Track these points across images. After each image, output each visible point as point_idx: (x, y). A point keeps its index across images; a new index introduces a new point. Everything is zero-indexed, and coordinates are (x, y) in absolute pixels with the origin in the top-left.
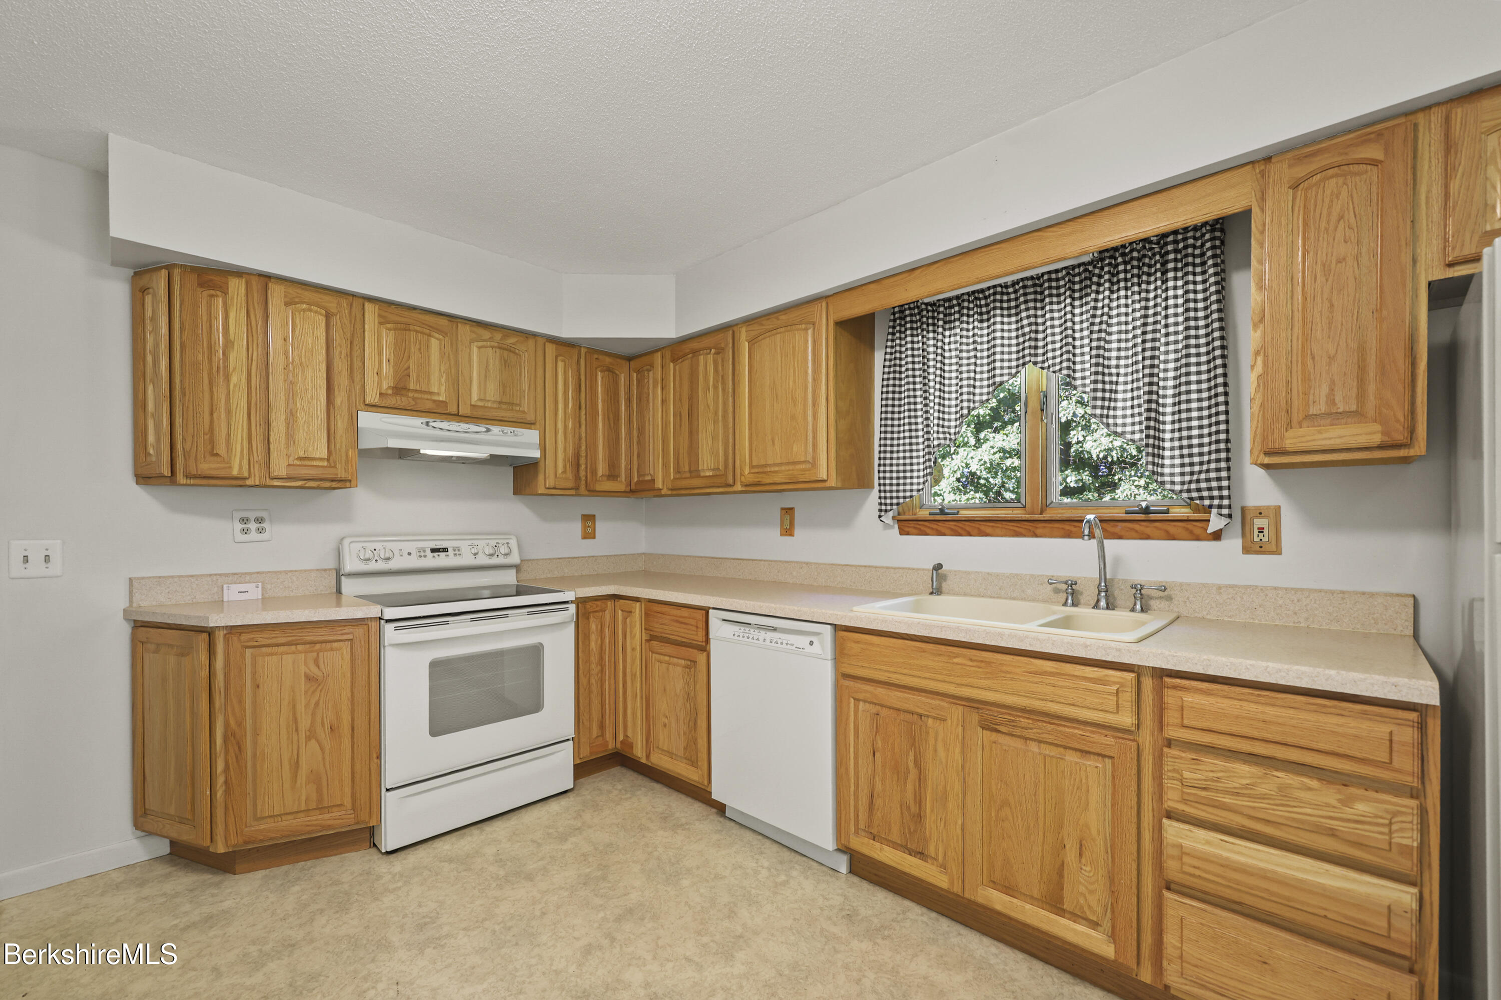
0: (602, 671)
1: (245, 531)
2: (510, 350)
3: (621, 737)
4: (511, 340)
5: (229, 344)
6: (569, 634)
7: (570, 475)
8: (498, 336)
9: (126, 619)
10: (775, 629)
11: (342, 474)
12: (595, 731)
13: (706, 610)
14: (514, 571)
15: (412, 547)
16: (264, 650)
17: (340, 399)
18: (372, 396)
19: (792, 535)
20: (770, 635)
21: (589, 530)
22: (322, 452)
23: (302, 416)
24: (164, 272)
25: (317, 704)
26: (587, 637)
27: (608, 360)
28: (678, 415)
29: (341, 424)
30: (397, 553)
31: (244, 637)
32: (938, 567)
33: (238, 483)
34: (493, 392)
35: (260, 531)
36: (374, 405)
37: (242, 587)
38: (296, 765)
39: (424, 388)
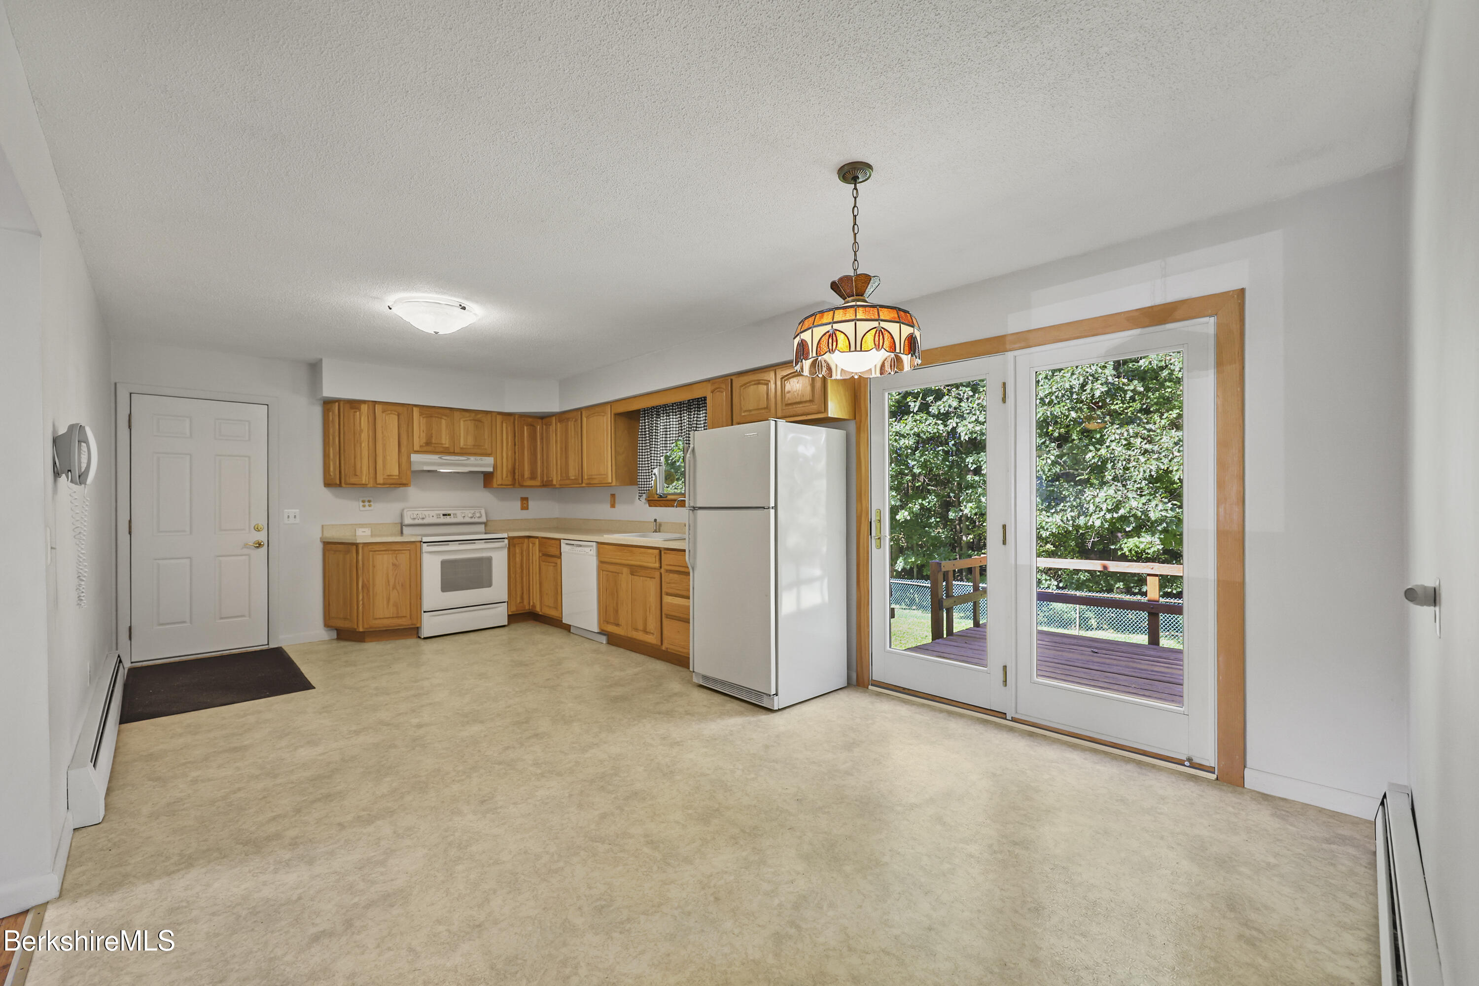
0: (522, 571)
1: (364, 506)
2: (480, 421)
3: (531, 604)
4: (479, 416)
5: (361, 431)
6: (505, 552)
7: (510, 478)
8: (473, 415)
9: (321, 542)
10: (580, 546)
11: (404, 482)
12: (519, 600)
13: (560, 540)
14: (483, 526)
15: (434, 513)
16: (377, 552)
17: (403, 449)
18: (416, 448)
19: (614, 507)
20: (580, 548)
21: (525, 505)
22: (398, 474)
23: (388, 458)
24: (337, 404)
25: (397, 574)
26: (514, 555)
27: (530, 420)
28: (561, 449)
29: (404, 460)
30: (427, 516)
31: (370, 547)
32: (655, 520)
33: (364, 486)
34: (470, 441)
35: (370, 506)
36: (418, 451)
37: (363, 530)
38: (388, 599)
39: (439, 442)
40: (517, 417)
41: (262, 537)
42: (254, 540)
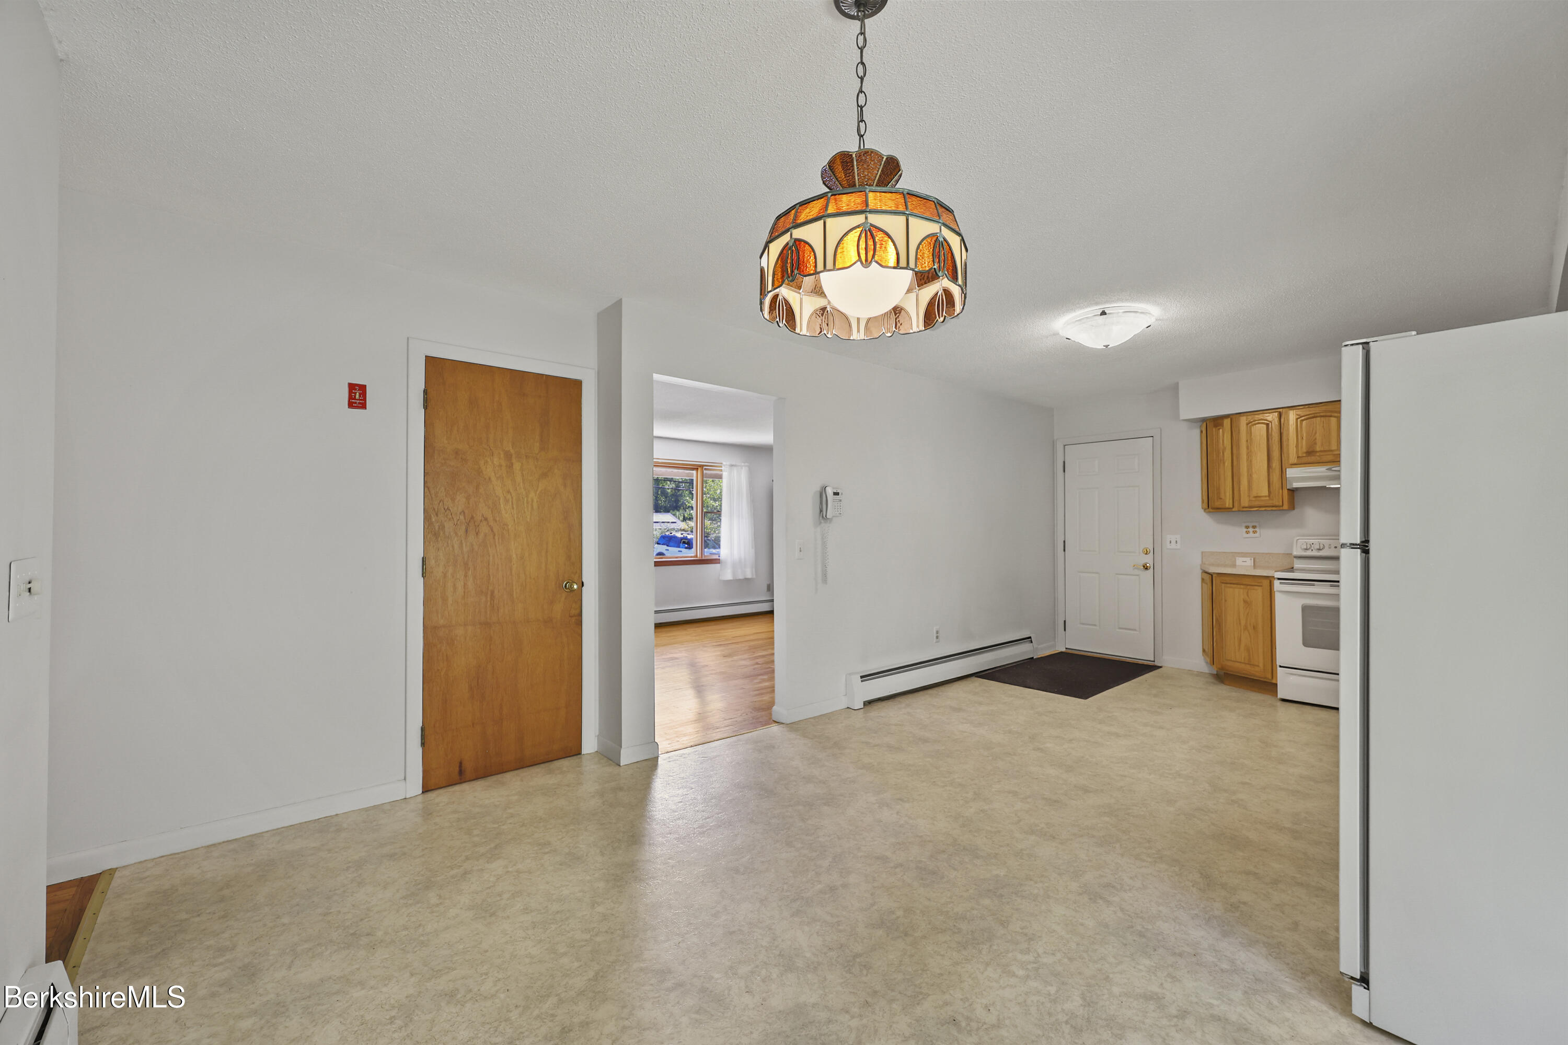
1: (1247, 532)
9: (1200, 571)
11: (1277, 503)
17: (1276, 464)
18: (1293, 458)
22: (1267, 494)
23: (1255, 476)
25: (1249, 613)
29: (1276, 477)
30: (1327, 547)
33: (1229, 510)
35: (1255, 532)
36: (1295, 464)
37: (1244, 559)
38: (1240, 640)
39: (1327, 448)
41: (1148, 560)
42: (1142, 562)
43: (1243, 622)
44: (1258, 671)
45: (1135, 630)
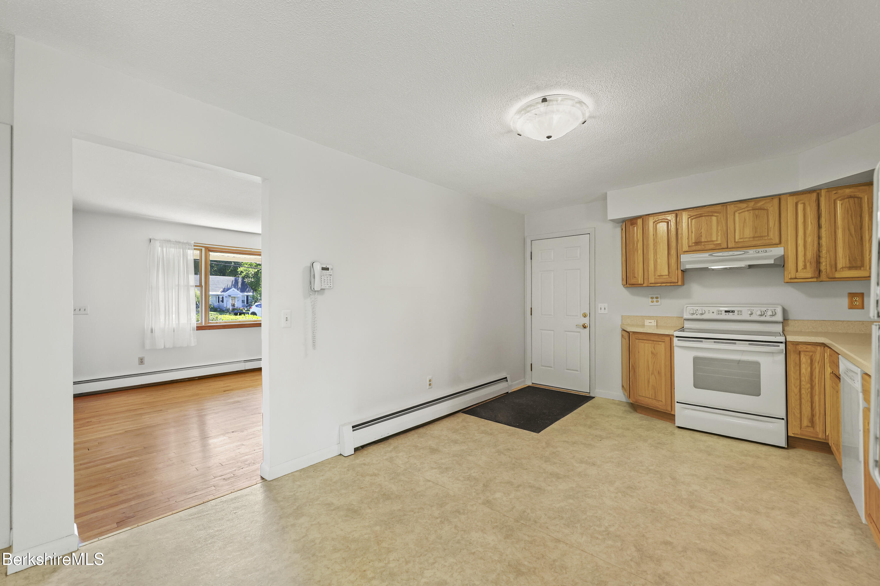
1: (652, 302)
2: (761, 209)
4: (761, 203)
5: (638, 241)
6: (782, 360)
7: (812, 270)
9: (621, 329)
10: (851, 371)
11: (674, 280)
13: (839, 356)
15: (715, 309)
17: (673, 252)
21: (857, 303)
23: (659, 261)
24: (625, 223)
25: (655, 363)
27: (848, 191)
29: (673, 261)
30: (707, 312)
33: (640, 285)
34: (748, 233)
35: (657, 302)
36: (687, 252)
37: (650, 321)
38: (649, 382)
39: (709, 240)
40: (823, 193)
41: (586, 321)
42: (582, 324)
43: (651, 369)
44: (661, 405)
45: (577, 371)
